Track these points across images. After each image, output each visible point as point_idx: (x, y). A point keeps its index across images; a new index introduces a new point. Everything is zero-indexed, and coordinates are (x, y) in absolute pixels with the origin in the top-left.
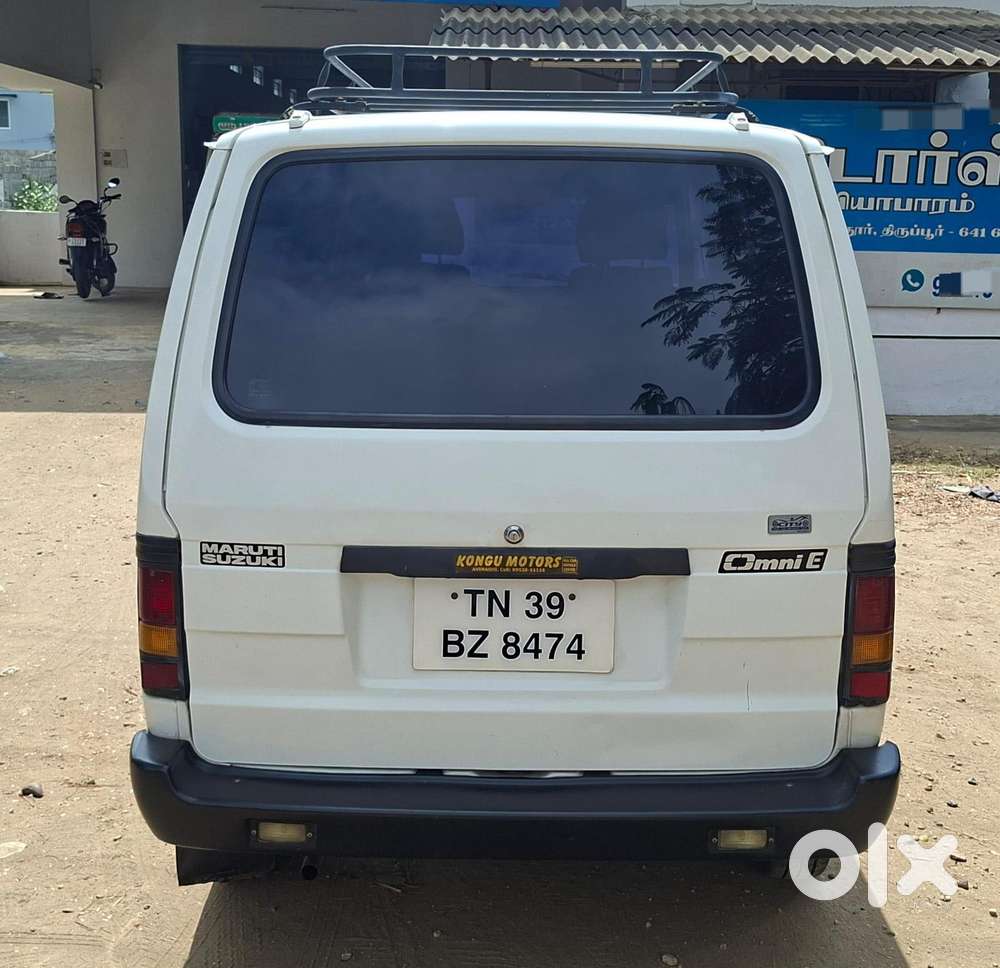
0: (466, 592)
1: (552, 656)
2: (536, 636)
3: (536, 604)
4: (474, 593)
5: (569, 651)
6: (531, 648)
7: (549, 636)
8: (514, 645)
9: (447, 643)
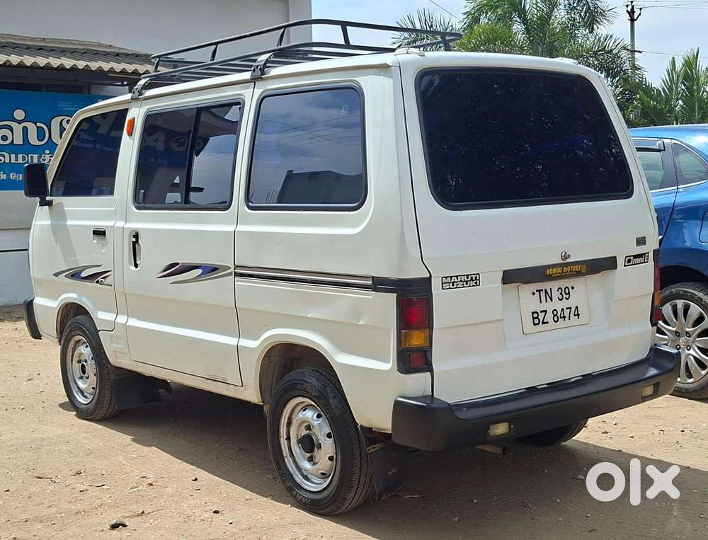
0: (537, 291)
1: (569, 319)
2: (563, 309)
3: (561, 294)
4: (539, 291)
5: (575, 315)
6: (562, 316)
7: (567, 309)
8: (556, 315)
9: (534, 318)
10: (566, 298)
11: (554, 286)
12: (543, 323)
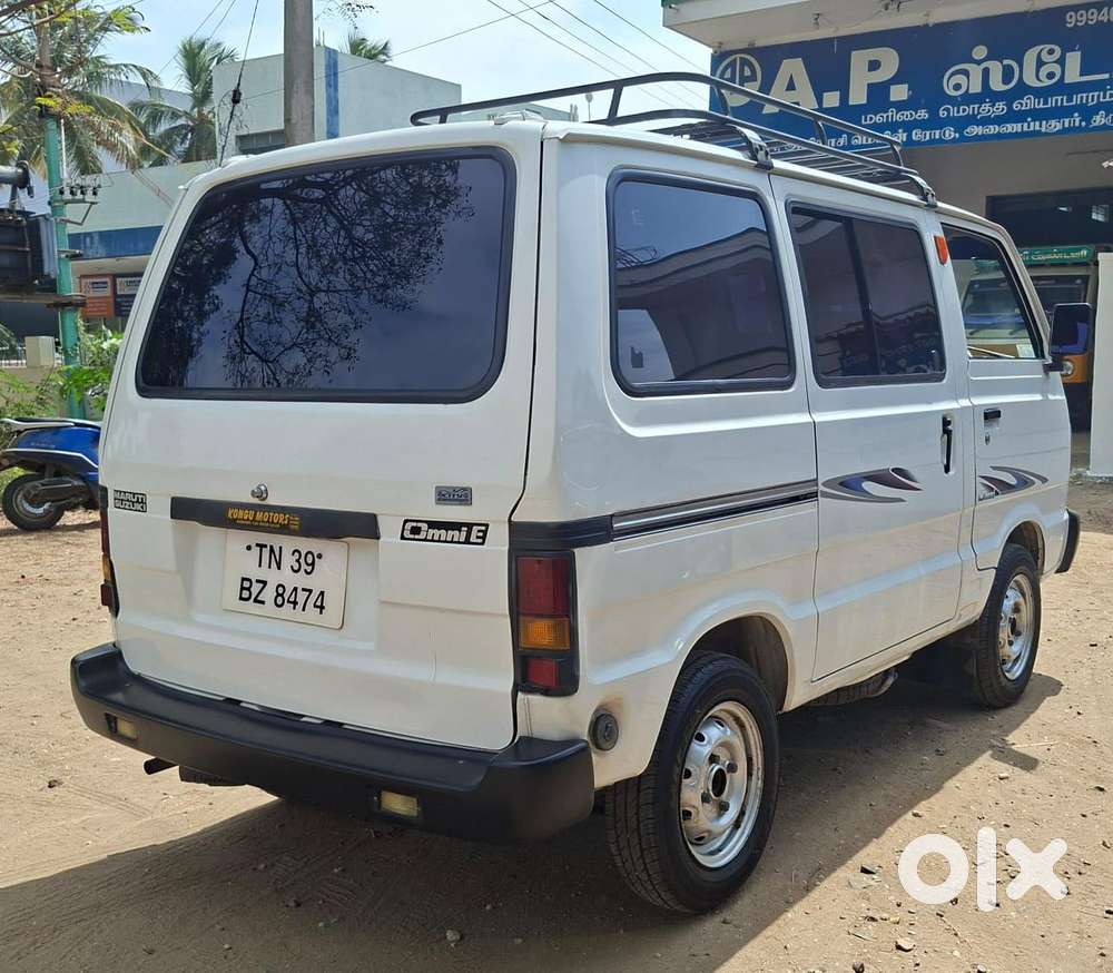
0: (257, 545)
1: (304, 610)
2: (295, 589)
3: (298, 561)
4: (261, 546)
5: (315, 606)
6: (292, 599)
7: (304, 590)
8: (282, 595)
9: (242, 588)
10: (306, 571)
11: (287, 544)
12: (256, 601)
